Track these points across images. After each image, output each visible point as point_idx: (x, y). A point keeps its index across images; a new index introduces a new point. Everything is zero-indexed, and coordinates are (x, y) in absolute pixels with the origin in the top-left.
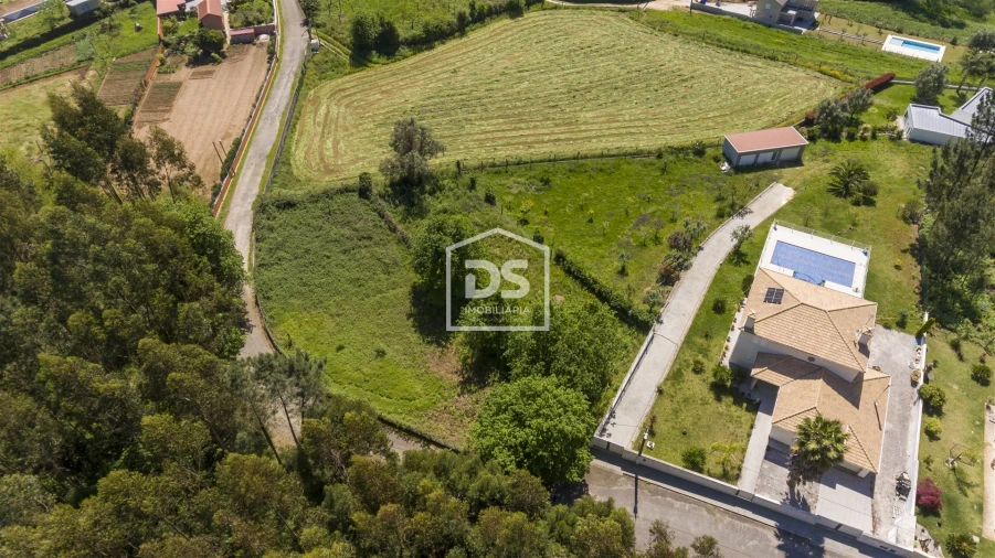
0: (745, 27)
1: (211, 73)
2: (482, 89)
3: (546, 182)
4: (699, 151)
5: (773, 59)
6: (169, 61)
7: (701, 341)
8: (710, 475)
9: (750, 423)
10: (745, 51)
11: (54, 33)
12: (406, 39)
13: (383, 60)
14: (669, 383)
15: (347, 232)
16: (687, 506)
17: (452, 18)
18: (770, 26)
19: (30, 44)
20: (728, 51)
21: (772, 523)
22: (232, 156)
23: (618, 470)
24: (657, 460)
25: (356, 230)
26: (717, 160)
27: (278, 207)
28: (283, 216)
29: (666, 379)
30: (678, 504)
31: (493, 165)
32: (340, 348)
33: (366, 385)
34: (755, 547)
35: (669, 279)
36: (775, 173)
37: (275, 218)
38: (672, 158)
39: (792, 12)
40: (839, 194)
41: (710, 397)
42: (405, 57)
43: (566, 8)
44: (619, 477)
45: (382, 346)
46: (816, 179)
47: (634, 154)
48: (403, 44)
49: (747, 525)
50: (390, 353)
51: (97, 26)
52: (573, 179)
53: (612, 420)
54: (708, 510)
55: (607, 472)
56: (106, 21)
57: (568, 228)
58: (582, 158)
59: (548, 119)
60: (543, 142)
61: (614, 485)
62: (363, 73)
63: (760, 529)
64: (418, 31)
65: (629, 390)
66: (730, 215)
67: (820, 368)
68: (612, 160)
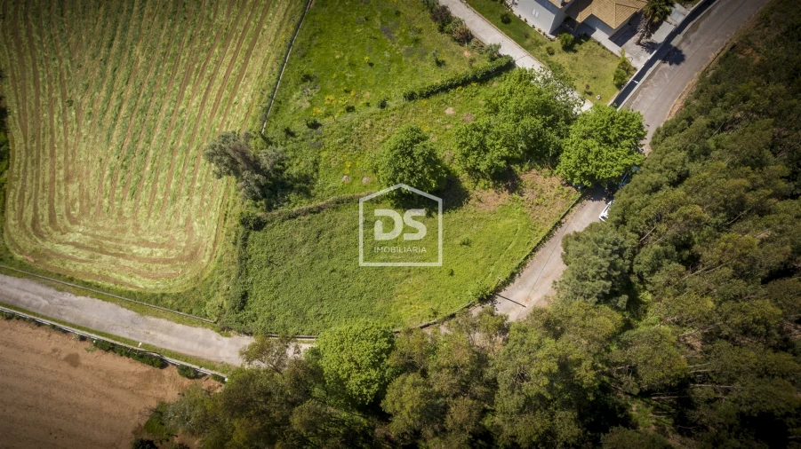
3: (308, 78)
7: (528, 42)
9: (596, 44)
15: (303, 250)
16: (640, 95)
21: (658, 62)
25: (304, 242)
27: (242, 309)
30: (637, 99)
34: (669, 75)
35: (466, 37)
37: (255, 315)
41: (572, 54)
49: (656, 73)
52: (313, 58)
54: (644, 87)
63: (660, 69)
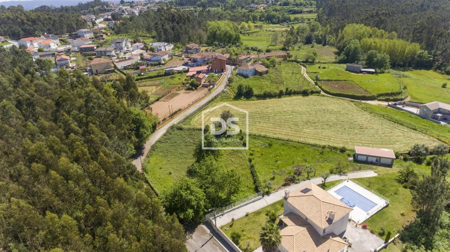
0: (410, 117)
1: (189, 93)
2: (273, 114)
3: (270, 145)
4: (343, 150)
5: (415, 129)
6: (181, 88)
7: (278, 206)
8: (240, 248)
10: (401, 124)
11: (158, 76)
12: (256, 95)
13: (245, 99)
14: (253, 214)
15: (191, 141)
17: (277, 92)
18: (424, 118)
19: (151, 77)
20: (393, 123)
22: (176, 112)
23: (208, 231)
24: (224, 234)
26: (349, 155)
27: (177, 129)
28: (176, 132)
29: (253, 213)
30: (219, 250)
31: (255, 135)
32: (161, 168)
33: (158, 180)
36: (374, 167)
37: (174, 131)
38: (328, 150)
39: (439, 115)
40: (399, 181)
42: (253, 100)
43: (328, 97)
44: (207, 233)
45: (172, 172)
46: (393, 174)
47: (313, 145)
48: (254, 96)
50: (173, 174)
51: (170, 76)
52: (281, 147)
53: (221, 216)
55: (204, 230)
56: (173, 76)
57: (266, 161)
58: (290, 141)
59: (290, 128)
60: (282, 134)
61: (203, 235)
62: (236, 102)
64: (262, 93)
65: (236, 211)
66: (335, 174)
67: (309, 224)
68: (301, 145)
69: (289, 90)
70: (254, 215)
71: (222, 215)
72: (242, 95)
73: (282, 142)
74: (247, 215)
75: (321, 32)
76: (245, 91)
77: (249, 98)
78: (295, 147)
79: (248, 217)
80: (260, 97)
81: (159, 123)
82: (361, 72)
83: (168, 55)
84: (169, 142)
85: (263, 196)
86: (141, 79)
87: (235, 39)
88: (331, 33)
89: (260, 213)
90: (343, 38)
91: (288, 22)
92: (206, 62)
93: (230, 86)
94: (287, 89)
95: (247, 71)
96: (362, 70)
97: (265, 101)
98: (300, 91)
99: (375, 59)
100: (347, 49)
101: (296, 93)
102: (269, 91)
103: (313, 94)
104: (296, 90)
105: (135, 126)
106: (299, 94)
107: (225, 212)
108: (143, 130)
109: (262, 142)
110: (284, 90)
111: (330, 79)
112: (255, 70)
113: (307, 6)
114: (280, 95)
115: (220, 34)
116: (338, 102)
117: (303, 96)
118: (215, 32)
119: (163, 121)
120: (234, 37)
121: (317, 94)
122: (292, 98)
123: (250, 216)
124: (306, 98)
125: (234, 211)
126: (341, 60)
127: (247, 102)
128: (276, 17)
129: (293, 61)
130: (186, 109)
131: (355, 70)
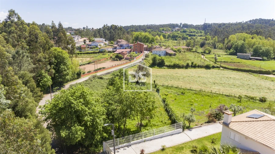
1: (114, 62)
3: (183, 93)
6: (109, 59)
11: (94, 53)
14: (172, 149)
17: (185, 64)
22: (100, 69)
28: (97, 80)
29: (171, 147)
31: (167, 86)
42: (164, 69)
48: (166, 66)
51: (102, 53)
52: (195, 95)
56: (104, 53)
57: (181, 104)
58: (203, 91)
64: (172, 64)
68: (215, 95)
69: (194, 64)
70: (173, 151)
71: (128, 146)
72: (155, 65)
73: (194, 92)
74: (163, 150)
75: (212, 41)
76: (158, 62)
77: (161, 67)
78: (209, 96)
79: (164, 152)
80: (169, 67)
81: (84, 73)
82: (251, 59)
83: (103, 43)
84: (88, 85)
85: (183, 130)
86: (81, 54)
87: (151, 41)
88: (219, 42)
89: (182, 148)
90: (230, 41)
91: (186, 40)
92: (129, 47)
93: (146, 60)
94: (192, 63)
95: (159, 52)
96: (251, 58)
97: (174, 70)
98: (203, 66)
99: (261, 51)
100: (235, 46)
101: (199, 67)
102: (178, 63)
103: (214, 69)
104: (200, 65)
105: (56, 61)
106: (202, 67)
107: (132, 142)
108: (63, 67)
109: (175, 91)
110: (190, 64)
111: (226, 61)
112: (166, 52)
113: (198, 33)
114: (187, 67)
115: (141, 37)
116: (237, 73)
117: (206, 69)
118: (138, 36)
119: (88, 72)
120: (151, 39)
121: (218, 69)
122: (197, 70)
123: (167, 151)
124: (209, 70)
125: (144, 143)
126: (231, 53)
127: (159, 69)
128: (178, 36)
129: (194, 52)
130: (109, 68)
131: (245, 58)
